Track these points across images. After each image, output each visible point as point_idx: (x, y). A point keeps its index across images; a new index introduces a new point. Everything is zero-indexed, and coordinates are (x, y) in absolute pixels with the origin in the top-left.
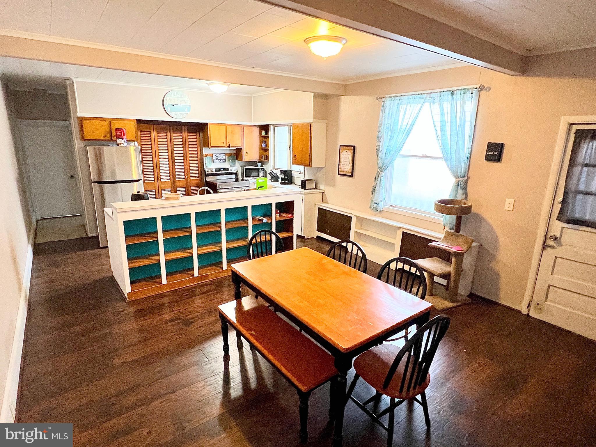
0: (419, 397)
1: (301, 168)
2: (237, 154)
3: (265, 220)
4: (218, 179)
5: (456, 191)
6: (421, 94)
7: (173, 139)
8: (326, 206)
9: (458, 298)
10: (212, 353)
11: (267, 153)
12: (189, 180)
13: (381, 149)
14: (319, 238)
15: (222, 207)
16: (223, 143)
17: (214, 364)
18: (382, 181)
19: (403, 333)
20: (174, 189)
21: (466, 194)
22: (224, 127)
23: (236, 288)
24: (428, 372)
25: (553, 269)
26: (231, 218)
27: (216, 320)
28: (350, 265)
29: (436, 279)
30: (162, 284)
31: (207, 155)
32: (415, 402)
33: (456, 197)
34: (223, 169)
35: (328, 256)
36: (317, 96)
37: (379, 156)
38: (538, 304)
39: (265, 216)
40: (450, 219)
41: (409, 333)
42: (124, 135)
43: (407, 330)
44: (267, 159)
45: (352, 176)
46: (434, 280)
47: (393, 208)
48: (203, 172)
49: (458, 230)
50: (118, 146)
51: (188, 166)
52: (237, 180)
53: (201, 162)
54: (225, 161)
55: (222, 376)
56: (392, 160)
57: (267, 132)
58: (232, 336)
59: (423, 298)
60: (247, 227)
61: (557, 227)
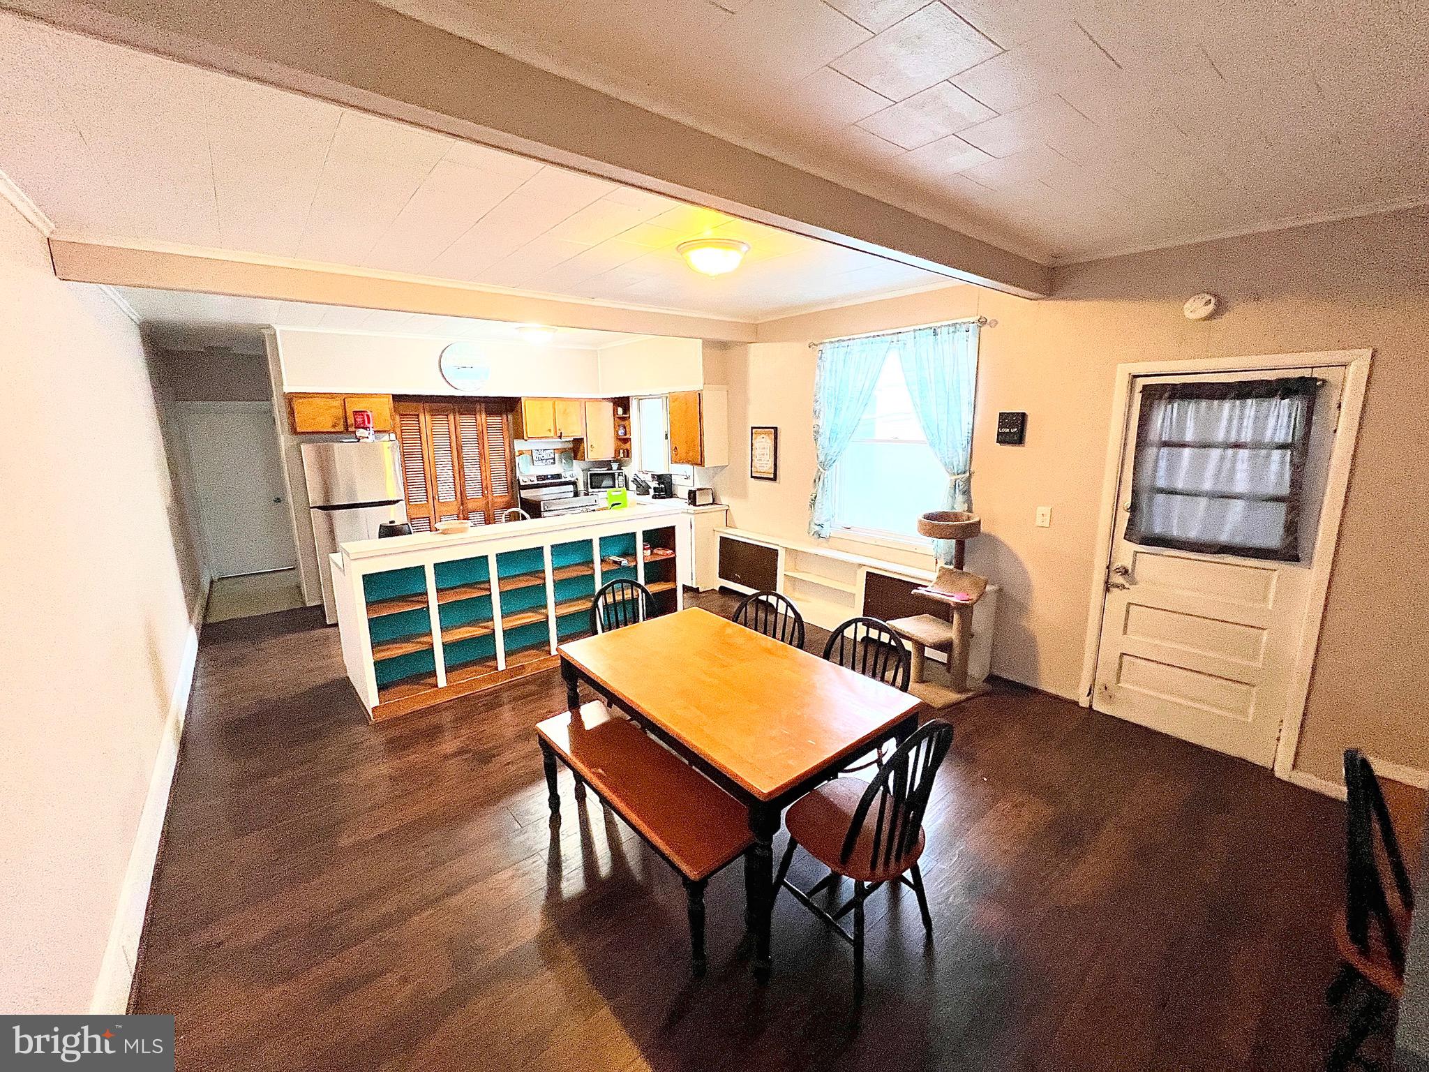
0: (908, 874)
1: (688, 468)
2: (575, 449)
3: (625, 562)
4: (543, 494)
5: (952, 497)
6: (883, 335)
7: (458, 427)
8: (731, 534)
9: (969, 684)
10: (528, 812)
11: (627, 446)
12: (490, 498)
13: (821, 431)
14: (723, 590)
15: (547, 542)
16: (550, 430)
17: (531, 834)
18: (826, 486)
19: (872, 755)
20: (464, 515)
21: (969, 502)
22: (550, 403)
23: (570, 690)
24: (919, 826)
25: (1126, 626)
26: (563, 562)
27: (535, 751)
28: (774, 637)
29: (929, 653)
30: (437, 686)
31: (521, 453)
32: (903, 885)
33: (953, 508)
34: (552, 475)
35: (736, 621)
36: (709, 344)
37: (819, 443)
38: (1106, 688)
39: (624, 555)
40: (944, 547)
41: (884, 754)
42: (369, 423)
43: (879, 748)
44: (628, 457)
45: (775, 479)
46: (925, 655)
47: (848, 531)
48: (515, 484)
49: (960, 564)
50: (358, 441)
51: (488, 473)
52: (576, 494)
53: (512, 467)
54: (554, 460)
55: (546, 857)
56: (840, 450)
57: (626, 409)
58: (566, 781)
59: (904, 688)
60: (592, 576)
61: (1126, 551)
